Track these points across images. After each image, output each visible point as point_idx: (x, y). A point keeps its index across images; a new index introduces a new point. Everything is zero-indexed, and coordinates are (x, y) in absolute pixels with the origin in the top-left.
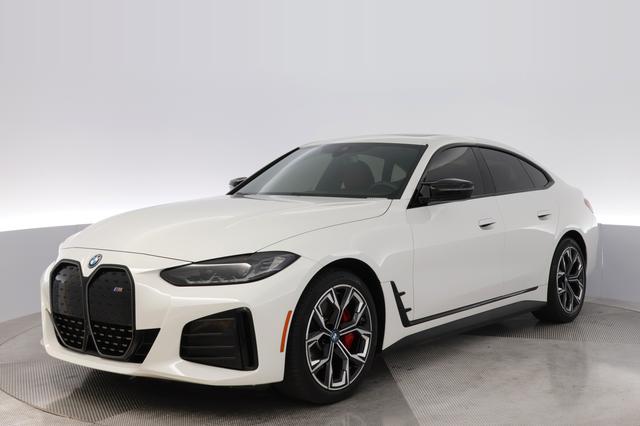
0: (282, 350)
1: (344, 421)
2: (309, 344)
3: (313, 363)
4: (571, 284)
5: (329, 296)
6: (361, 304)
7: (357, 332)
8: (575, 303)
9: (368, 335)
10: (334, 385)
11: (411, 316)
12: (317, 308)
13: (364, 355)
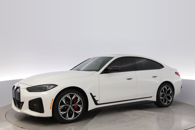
0: (51, 109)
1: (72, 128)
2: (59, 108)
3: (61, 113)
4: (167, 96)
5: (67, 96)
6: (79, 98)
7: (77, 105)
8: (168, 102)
9: (82, 107)
10: (68, 119)
11: (98, 102)
12: (63, 99)
13: (80, 112)
